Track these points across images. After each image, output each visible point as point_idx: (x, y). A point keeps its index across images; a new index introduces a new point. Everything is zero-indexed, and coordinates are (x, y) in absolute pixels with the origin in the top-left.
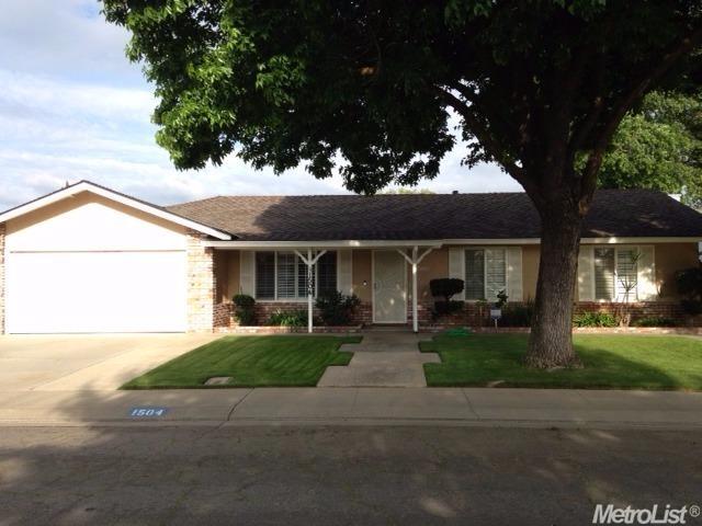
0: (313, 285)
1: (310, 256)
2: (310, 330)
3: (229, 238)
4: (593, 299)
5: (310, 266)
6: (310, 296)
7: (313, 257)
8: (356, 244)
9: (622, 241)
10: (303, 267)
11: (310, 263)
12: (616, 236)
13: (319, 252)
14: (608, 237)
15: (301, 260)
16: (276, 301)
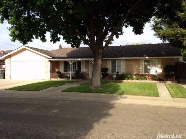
0: (72, 69)
1: (71, 62)
2: (71, 80)
3: (52, 58)
4: (144, 73)
5: (71, 65)
6: (71, 72)
7: (72, 62)
8: (79, 59)
9: (150, 58)
10: (70, 65)
11: (71, 64)
12: (148, 57)
13: (73, 61)
14: (146, 57)
15: (69, 63)
16: (68, 73)
